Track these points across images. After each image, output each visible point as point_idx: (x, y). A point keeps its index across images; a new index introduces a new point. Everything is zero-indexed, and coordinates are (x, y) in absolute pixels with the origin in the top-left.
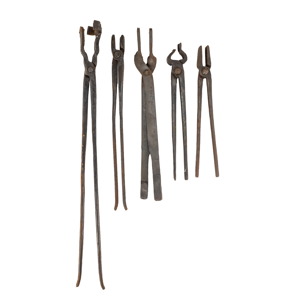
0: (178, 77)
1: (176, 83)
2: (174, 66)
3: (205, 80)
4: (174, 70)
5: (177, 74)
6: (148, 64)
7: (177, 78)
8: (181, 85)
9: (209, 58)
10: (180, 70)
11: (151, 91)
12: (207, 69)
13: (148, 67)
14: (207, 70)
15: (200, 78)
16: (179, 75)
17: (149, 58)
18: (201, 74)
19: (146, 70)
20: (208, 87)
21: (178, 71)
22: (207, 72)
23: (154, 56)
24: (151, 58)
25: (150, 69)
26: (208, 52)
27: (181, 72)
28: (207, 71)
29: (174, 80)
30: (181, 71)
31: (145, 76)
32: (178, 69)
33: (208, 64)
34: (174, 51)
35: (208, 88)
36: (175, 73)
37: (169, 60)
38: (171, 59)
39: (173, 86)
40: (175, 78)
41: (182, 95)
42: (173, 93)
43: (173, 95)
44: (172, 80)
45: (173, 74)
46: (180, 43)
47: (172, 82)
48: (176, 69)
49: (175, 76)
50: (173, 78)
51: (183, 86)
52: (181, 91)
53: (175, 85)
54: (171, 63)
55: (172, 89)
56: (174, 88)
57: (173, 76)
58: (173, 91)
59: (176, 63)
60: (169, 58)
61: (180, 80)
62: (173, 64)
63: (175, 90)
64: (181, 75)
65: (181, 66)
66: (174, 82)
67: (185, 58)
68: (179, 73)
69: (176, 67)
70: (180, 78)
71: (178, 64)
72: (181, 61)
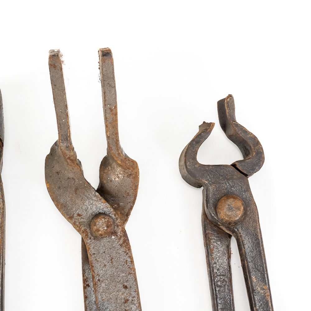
0: (233, 232)
1: (229, 257)
2: (211, 188)
4: (216, 207)
5: (230, 224)
6: (102, 191)
7: (230, 236)
8: (251, 265)
10: (239, 203)
11: (126, 301)
13: (107, 200)
16: (236, 223)
17: (105, 164)
19: (98, 215)
21: (230, 209)
23: (127, 158)
24: (114, 165)
25: (115, 209)
27: (245, 214)
29: (218, 246)
30: (245, 210)
31: (96, 238)
32: (230, 201)
34: (206, 128)
36: (218, 218)
37: (189, 168)
38: (197, 161)
39: (218, 270)
40: (222, 238)
41: (257, 307)
42: (219, 304)
43: (220, 309)
44: (210, 246)
45: (210, 221)
46: (230, 96)
47: (211, 256)
48: (224, 200)
49: (221, 230)
50: (212, 236)
51: (258, 270)
52: (255, 293)
53: (225, 268)
54: (201, 179)
55: (215, 285)
56: (221, 281)
57: (211, 230)
58: (220, 294)
59: (222, 176)
60: (191, 161)
61: (243, 245)
62: (206, 183)
63: (225, 289)
64: (247, 221)
65: (240, 186)
66: (219, 253)
67: (254, 154)
68: (236, 219)
69: (223, 195)
70: (241, 236)
71: (228, 180)
72: (240, 167)
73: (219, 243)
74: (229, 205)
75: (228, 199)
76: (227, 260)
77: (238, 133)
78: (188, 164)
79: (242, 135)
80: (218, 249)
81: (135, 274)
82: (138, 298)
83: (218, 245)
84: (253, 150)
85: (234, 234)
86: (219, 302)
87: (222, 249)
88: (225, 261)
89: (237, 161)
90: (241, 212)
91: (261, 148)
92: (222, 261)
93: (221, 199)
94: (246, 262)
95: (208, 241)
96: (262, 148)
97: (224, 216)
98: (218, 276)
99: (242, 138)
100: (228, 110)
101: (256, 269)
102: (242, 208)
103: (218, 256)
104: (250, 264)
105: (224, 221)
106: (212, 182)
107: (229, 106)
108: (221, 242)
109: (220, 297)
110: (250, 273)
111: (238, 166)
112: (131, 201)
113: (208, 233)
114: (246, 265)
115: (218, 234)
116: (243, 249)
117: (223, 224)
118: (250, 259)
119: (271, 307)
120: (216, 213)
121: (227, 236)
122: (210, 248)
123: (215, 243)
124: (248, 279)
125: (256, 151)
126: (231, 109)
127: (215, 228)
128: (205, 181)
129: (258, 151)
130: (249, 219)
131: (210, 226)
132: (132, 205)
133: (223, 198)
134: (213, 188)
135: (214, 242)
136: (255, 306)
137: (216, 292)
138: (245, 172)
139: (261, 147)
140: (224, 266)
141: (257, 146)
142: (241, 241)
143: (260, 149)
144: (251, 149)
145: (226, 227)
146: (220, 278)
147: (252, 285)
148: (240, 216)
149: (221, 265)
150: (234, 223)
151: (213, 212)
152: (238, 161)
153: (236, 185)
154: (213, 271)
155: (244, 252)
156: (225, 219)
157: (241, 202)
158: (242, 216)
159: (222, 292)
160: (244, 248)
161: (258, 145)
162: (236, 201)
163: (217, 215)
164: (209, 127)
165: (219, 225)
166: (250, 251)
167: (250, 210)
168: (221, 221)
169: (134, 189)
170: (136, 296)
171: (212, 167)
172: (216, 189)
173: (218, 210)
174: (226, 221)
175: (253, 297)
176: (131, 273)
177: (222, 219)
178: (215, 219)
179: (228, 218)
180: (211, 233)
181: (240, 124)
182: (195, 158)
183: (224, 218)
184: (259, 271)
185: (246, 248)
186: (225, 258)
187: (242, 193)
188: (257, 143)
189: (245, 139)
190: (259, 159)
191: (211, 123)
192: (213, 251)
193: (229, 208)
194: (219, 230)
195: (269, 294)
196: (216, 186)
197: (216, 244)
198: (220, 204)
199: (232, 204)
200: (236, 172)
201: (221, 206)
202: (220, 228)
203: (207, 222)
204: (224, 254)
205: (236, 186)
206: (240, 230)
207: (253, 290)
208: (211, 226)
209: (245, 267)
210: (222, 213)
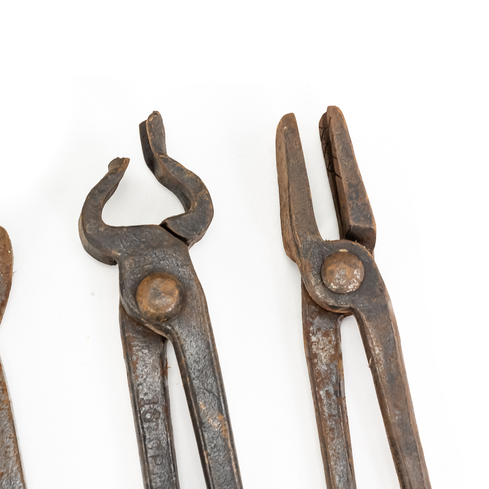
0: (167, 332)
1: (164, 373)
2: (127, 264)
3: (349, 329)
4: (135, 293)
5: (158, 319)
7: (164, 340)
9: (350, 185)
10: (170, 285)
12: (353, 253)
14: (354, 260)
15: (317, 320)
16: (169, 318)
18: (319, 293)
20: (380, 369)
21: (157, 295)
22: (358, 274)
26: (337, 145)
27: (183, 302)
28: (356, 267)
30: (183, 295)
32: (157, 283)
33: (352, 223)
34: (119, 166)
35: (384, 381)
36: (140, 312)
37: (89, 233)
38: (102, 222)
39: (146, 394)
40: (151, 344)
41: (209, 451)
42: (149, 448)
43: (150, 457)
44: (131, 357)
45: (129, 317)
46: (155, 114)
47: (134, 373)
48: (147, 281)
49: (149, 331)
50: (134, 341)
51: (207, 390)
52: (204, 427)
53: (157, 392)
54: (110, 250)
55: (141, 420)
56: (150, 413)
57: (133, 332)
58: (150, 432)
59: (144, 243)
60: (92, 221)
61: (183, 352)
62: (118, 256)
63: (157, 425)
64: (188, 314)
65: (174, 257)
66: (146, 367)
67: (196, 204)
68: (167, 311)
69: (147, 273)
70: (178, 338)
71: (153, 248)
72: (172, 227)
73: (146, 351)
74: (154, 289)
75: (153, 279)
76: (159, 378)
77: (168, 173)
78: (87, 227)
79: (176, 175)
80: (144, 361)
81: (9, 409)
82: (14, 448)
83: (144, 355)
84: (194, 199)
85: (168, 335)
86: (149, 446)
87: (151, 361)
88: (157, 380)
89: (168, 218)
90: (175, 299)
91: (206, 194)
92: (151, 380)
93: (143, 279)
94: (188, 379)
95: (128, 349)
96: (208, 195)
97: (147, 306)
98: (146, 404)
99: (176, 179)
100: (151, 136)
101: (205, 389)
102: (177, 292)
103: (145, 372)
104: (195, 382)
105: (149, 315)
106: (128, 254)
107: (153, 130)
108: (149, 350)
109: (149, 438)
110: (195, 396)
111: (170, 226)
112: (2, 292)
113: (129, 336)
114: (189, 384)
115: (144, 337)
116: (183, 358)
117: (148, 320)
118: (194, 374)
119: (231, 449)
120: (136, 303)
121: (159, 340)
122: (132, 360)
123: (139, 352)
124: (193, 407)
125: (199, 199)
126: (156, 134)
127: (139, 327)
128: (117, 252)
129: (201, 199)
130: (191, 310)
131: (130, 326)
132: (4, 299)
133: (145, 279)
134: (130, 263)
135: (138, 350)
136: (206, 449)
137: (143, 430)
138: (182, 235)
139: (206, 192)
140: (155, 387)
141: (199, 191)
142: (179, 345)
143: (206, 196)
144: (191, 197)
145: (154, 325)
146: (150, 407)
147: (199, 416)
148: (173, 305)
149: (151, 387)
150: (166, 317)
151: (131, 302)
152: (171, 217)
153: (167, 256)
154: (138, 397)
155: (184, 363)
156: (149, 312)
157: (174, 283)
158: (177, 306)
159: (153, 430)
160: (185, 357)
161: (202, 190)
162: (167, 282)
163: (138, 306)
164: (121, 165)
165: (144, 323)
166: (195, 361)
167: (191, 295)
168: (145, 316)
169: (5, 273)
170: (12, 445)
171: (127, 229)
172: (135, 264)
173: (139, 298)
174: (151, 316)
175: (202, 433)
176: (3, 409)
177: (146, 313)
178: (136, 313)
179: (154, 309)
180: (133, 337)
181: (171, 158)
182: (98, 217)
183: (148, 310)
184: (210, 392)
185: (187, 357)
186: (157, 375)
187: (178, 269)
188: (202, 186)
189: (181, 182)
190: (205, 213)
191: (123, 159)
192: (136, 364)
193: (155, 294)
194: (146, 330)
195: (228, 428)
196: (134, 260)
197: (141, 353)
198: (140, 288)
199: (159, 287)
200: (167, 236)
201: (143, 291)
202: (146, 328)
203: (126, 319)
204: (154, 368)
205: (167, 258)
206: (176, 328)
207: (202, 423)
208: (132, 325)
209: (188, 387)
210: (144, 303)
